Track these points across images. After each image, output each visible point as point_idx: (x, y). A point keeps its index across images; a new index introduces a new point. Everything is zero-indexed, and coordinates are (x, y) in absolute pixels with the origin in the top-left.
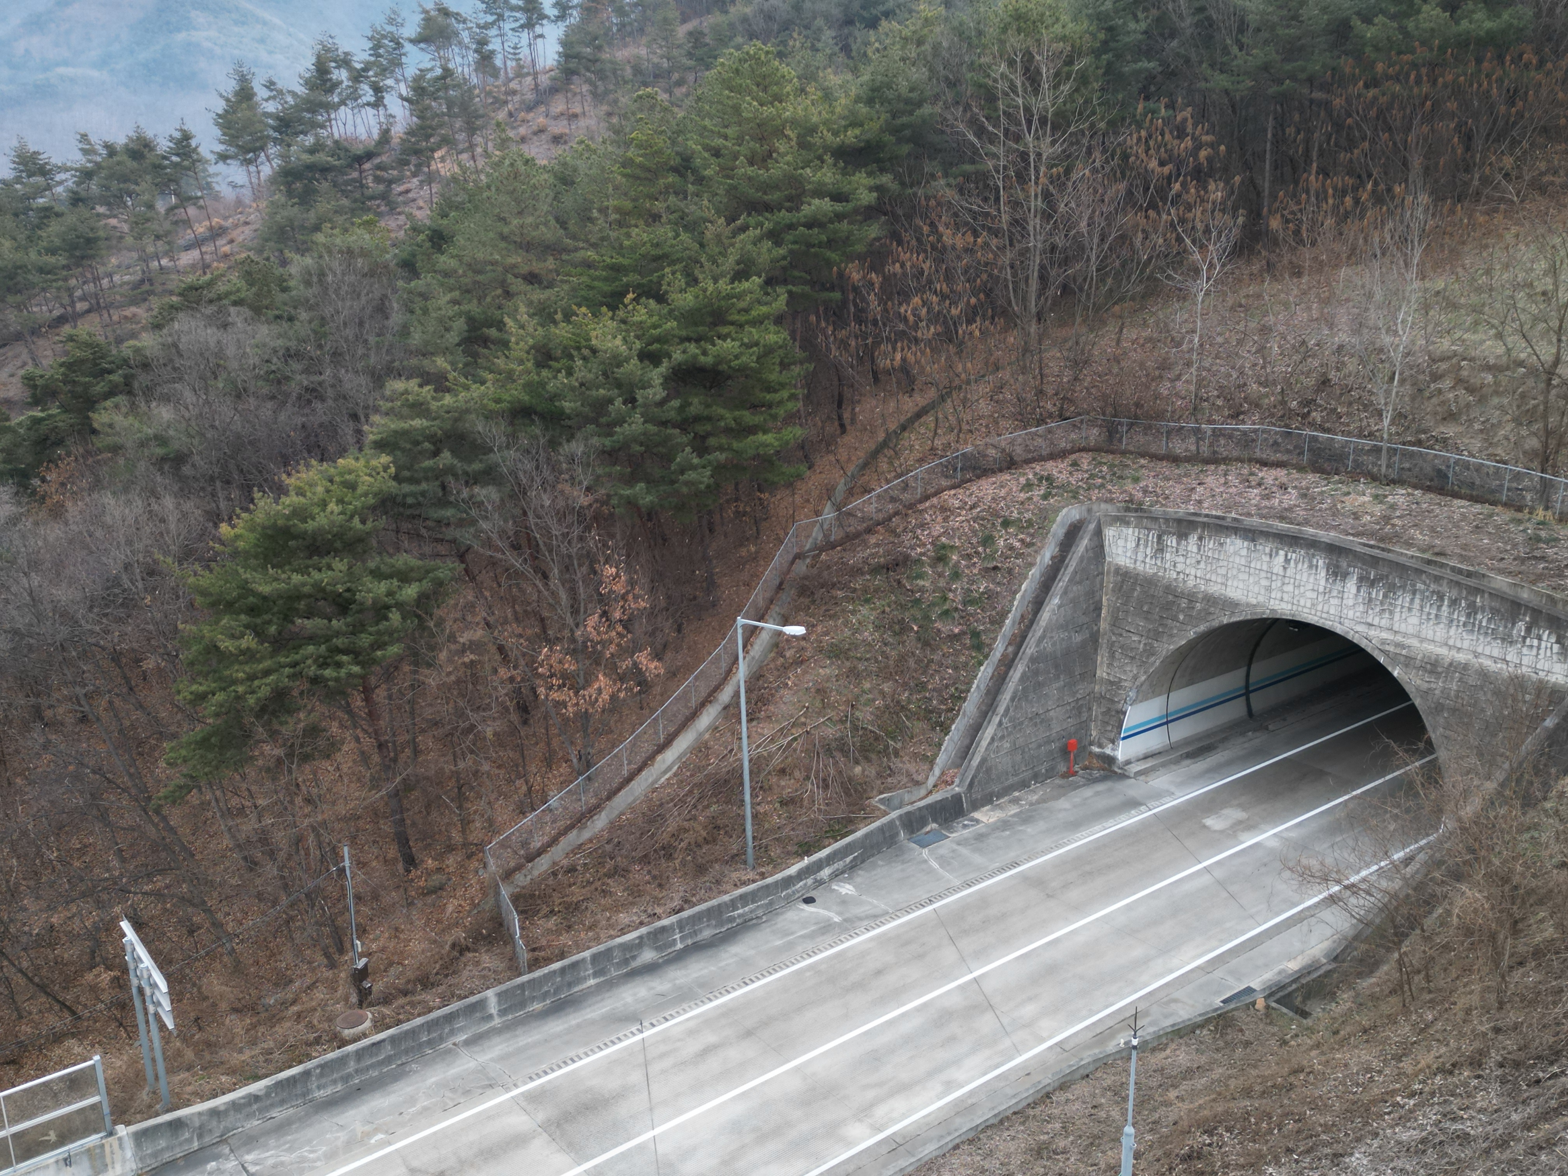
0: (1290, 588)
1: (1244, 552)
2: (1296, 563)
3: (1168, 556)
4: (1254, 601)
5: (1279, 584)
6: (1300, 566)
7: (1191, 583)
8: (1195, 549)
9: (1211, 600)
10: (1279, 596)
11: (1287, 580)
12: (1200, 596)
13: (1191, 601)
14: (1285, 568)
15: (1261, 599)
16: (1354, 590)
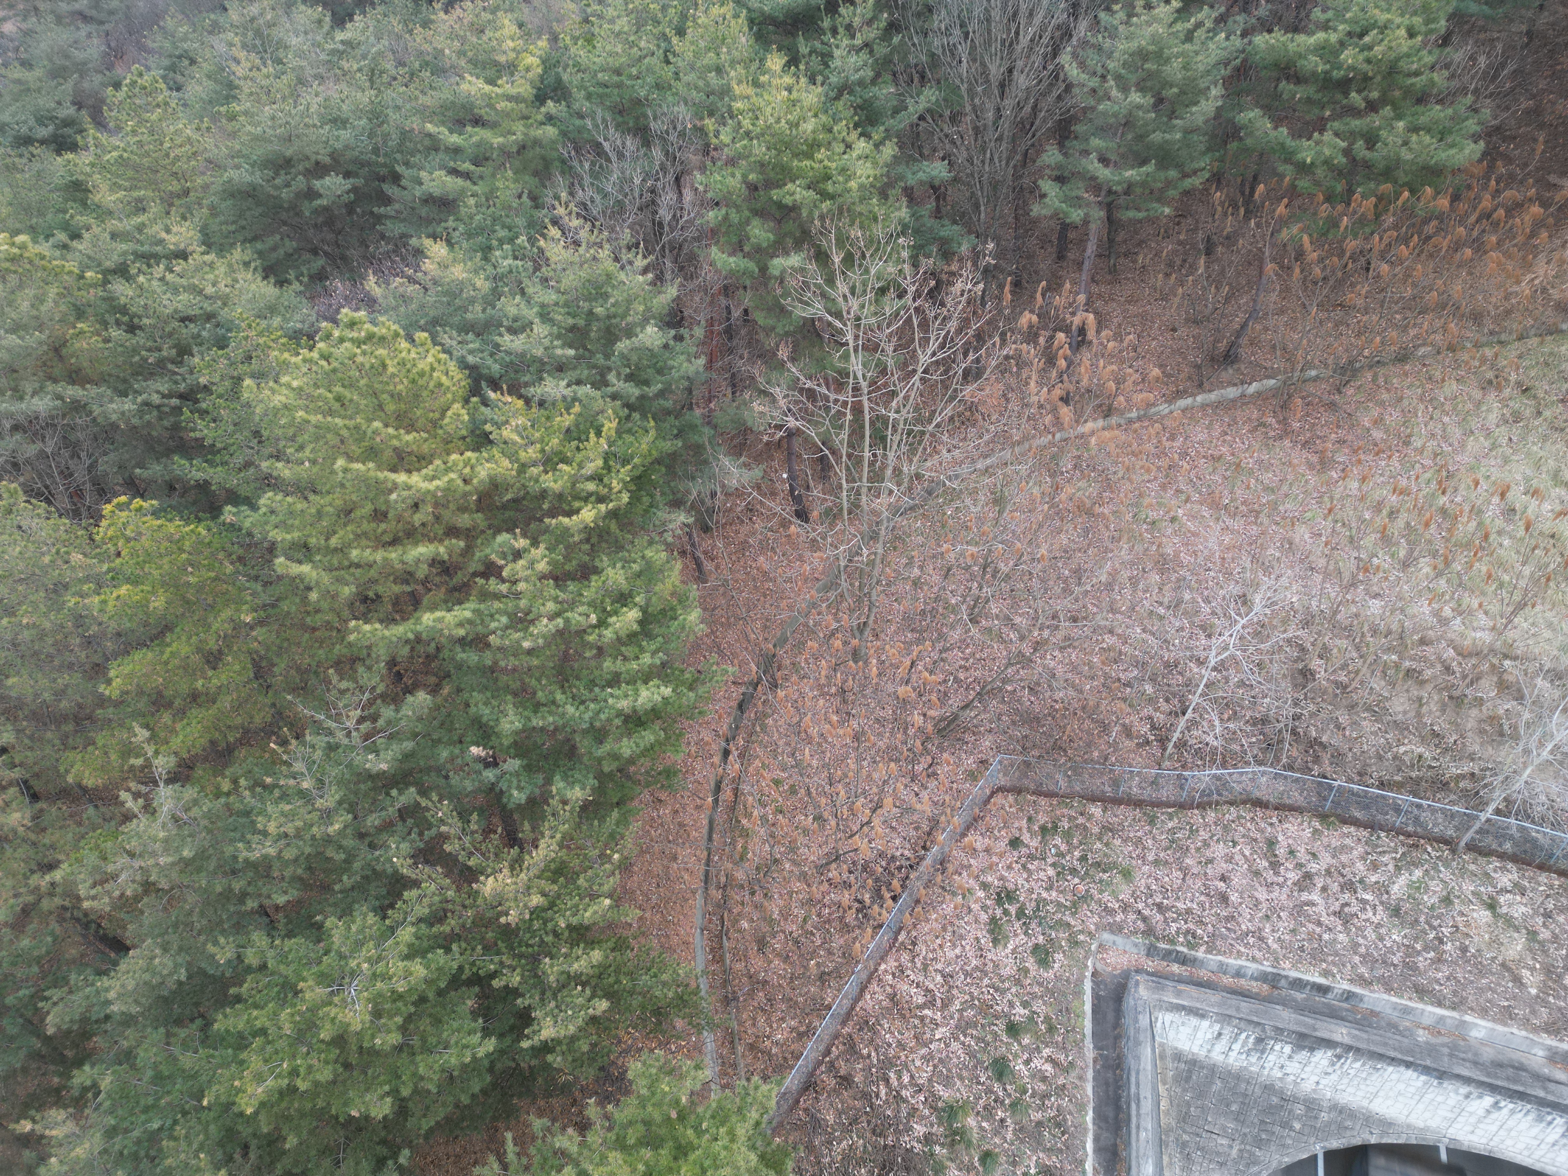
0: (1494, 1128)
1: (1419, 1084)
2: (1513, 1112)
3: (1272, 1058)
4: (1421, 1124)
5: (1473, 1120)
6: (1520, 1115)
7: (1307, 1086)
8: (1325, 1062)
9: (1344, 1113)
10: (1469, 1128)
11: (1487, 1121)
12: (1325, 1104)
13: (1309, 1109)
14: (1488, 1112)
15: (1433, 1123)
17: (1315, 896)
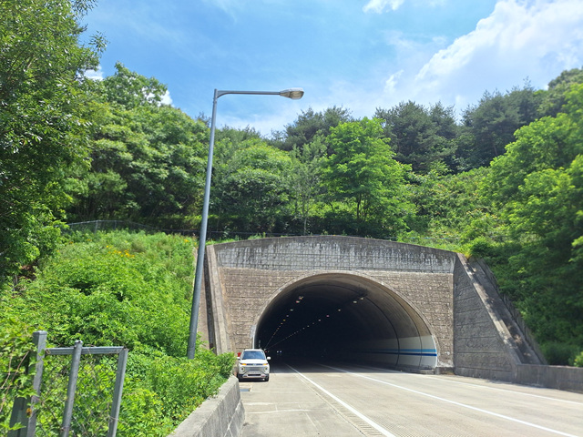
0: (324, 260)
3: (257, 258)
5: (318, 259)
6: (327, 248)
11: (322, 256)
16: (354, 254)
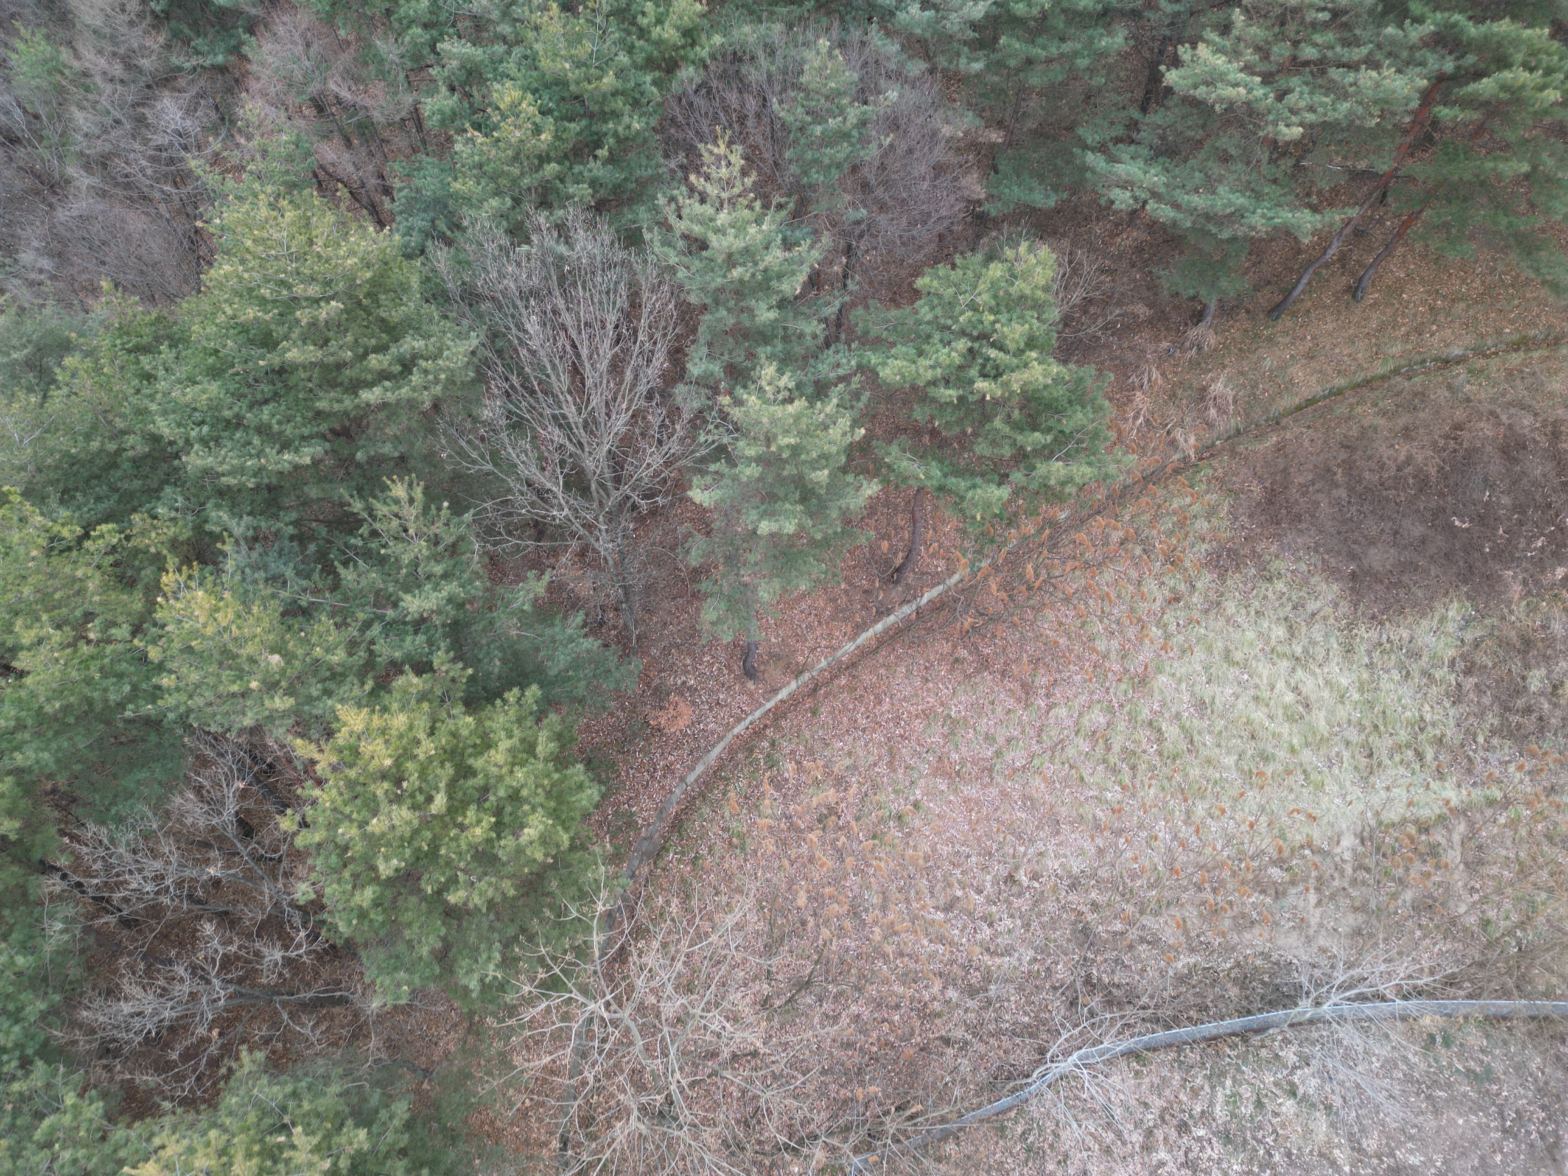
17: (1163, 1155)
